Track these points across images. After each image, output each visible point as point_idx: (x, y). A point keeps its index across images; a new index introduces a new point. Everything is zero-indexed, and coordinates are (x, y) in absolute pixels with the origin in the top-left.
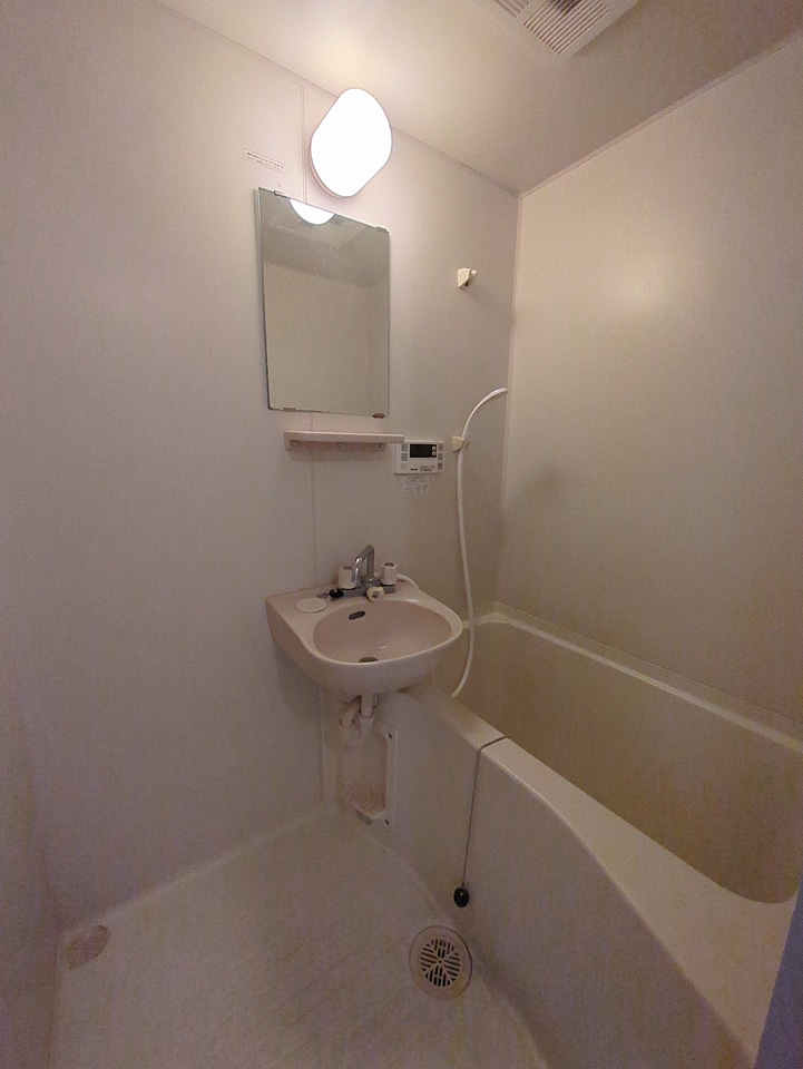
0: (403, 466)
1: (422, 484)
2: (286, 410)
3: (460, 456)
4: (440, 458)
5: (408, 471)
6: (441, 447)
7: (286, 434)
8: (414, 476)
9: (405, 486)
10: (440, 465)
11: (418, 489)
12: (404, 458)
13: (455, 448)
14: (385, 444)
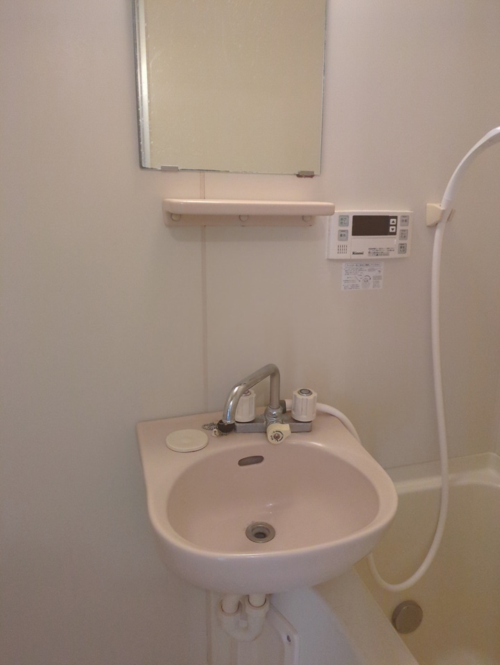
0: (341, 249)
1: (372, 274)
2: (164, 169)
3: (438, 233)
4: (404, 235)
5: (348, 256)
6: (405, 219)
7: (164, 203)
8: (358, 263)
9: (344, 278)
10: (402, 248)
11: (366, 281)
12: (342, 235)
13: (430, 221)
14: (312, 217)
